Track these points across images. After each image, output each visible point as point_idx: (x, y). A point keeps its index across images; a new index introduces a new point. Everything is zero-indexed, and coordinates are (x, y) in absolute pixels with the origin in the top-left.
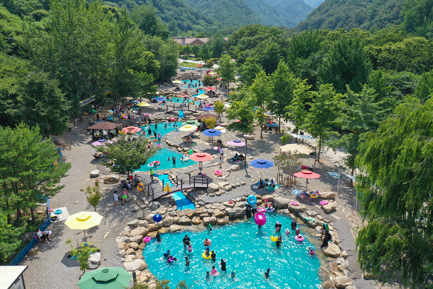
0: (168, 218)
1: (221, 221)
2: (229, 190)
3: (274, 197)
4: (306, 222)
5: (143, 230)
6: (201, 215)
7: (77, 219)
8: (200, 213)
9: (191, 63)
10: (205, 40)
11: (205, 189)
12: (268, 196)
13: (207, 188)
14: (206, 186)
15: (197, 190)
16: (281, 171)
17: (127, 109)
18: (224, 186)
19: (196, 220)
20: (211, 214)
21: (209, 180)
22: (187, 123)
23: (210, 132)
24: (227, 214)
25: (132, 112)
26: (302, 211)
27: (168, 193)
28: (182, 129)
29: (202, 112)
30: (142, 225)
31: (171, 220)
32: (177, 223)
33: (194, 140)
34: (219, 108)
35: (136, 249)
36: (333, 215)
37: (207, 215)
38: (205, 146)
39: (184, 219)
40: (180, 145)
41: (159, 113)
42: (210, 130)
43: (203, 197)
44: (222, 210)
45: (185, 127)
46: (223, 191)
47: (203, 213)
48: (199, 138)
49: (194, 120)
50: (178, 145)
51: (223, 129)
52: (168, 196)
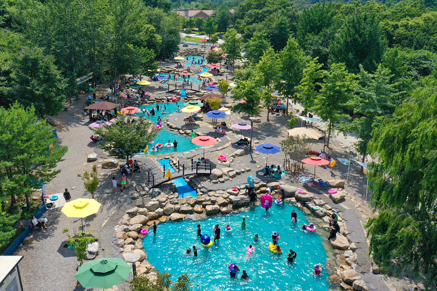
0: (169, 206)
1: (224, 209)
2: (233, 177)
3: (280, 184)
4: (313, 211)
5: (143, 218)
6: (203, 203)
7: (74, 206)
8: (203, 201)
9: (194, 38)
10: (209, 13)
11: (207, 176)
12: (273, 184)
13: (211, 174)
14: (209, 173)
15: (199, 176)
16: (288, 157)
17: (126, 88)
18: (228, 172)
19: (198, 208)
20: (213, 203)
21: (212, 166)
22: (190, 103)
23: (213, 113)
24: (231, 202)
25: (132, 90)
26: (309, 200)
27: (169, 180)
28: (184, 110)
29: (205, 91)
30: (141, 213)
31: (172, 208)
32: (178, 211)
33: (197, 122)
34: (224, 87)
35: (136, 239)
36: (342, 204)
37: (210, 203)
38: (209, 128)
39: (185, 208)
40: (182, 127)
41: (160, 92)
42: (213, 112)
43: (206, 184)
44: (225, 198)
45: (188, 108)
46: (226, 178)
47: (205, 201)
48: (202, 120)
49: (197, 100)
50: (180, 128)
51: (227, 111)
52: (169, 182)
